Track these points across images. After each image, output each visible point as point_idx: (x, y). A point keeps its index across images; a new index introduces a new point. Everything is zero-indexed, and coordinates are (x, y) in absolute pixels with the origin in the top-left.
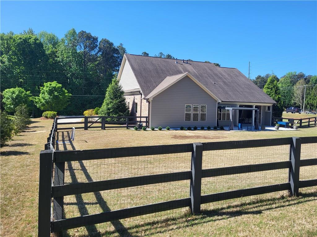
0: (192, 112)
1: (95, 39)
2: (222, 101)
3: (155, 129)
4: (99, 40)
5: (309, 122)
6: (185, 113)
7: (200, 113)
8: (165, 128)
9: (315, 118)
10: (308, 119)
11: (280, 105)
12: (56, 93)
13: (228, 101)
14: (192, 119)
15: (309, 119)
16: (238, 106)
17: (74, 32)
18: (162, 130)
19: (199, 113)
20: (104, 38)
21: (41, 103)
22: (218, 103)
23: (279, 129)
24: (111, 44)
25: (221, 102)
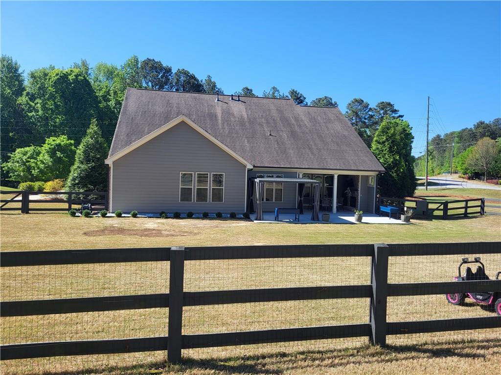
0: (194, 186)
1: (168, 70)
2: (254, 166)
3: (123, 215)
4: (174, 71)
5: (466, 207)
6: (180, 187)
7: (212, 187)
8: (129, 213)
9: (481, 199)
10: (465, 202)
11: (398, 175)
12: (59, 154)
13: (276, 166)
14: (194, 199)
15: (467, 201)
16: (301, 176)
17: (137, 61)
18: (123, 217)
19: (208, 188)
20: (181, 69)
21: (38, 168)
22: (248, 171)
23: (362, 221)
24: (193, 77)
25: (251, 167)
